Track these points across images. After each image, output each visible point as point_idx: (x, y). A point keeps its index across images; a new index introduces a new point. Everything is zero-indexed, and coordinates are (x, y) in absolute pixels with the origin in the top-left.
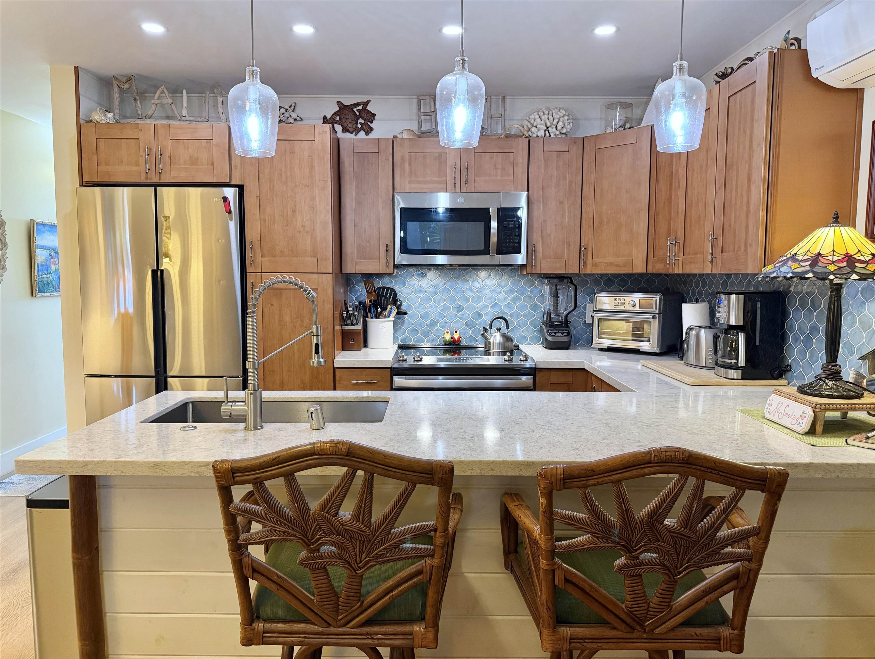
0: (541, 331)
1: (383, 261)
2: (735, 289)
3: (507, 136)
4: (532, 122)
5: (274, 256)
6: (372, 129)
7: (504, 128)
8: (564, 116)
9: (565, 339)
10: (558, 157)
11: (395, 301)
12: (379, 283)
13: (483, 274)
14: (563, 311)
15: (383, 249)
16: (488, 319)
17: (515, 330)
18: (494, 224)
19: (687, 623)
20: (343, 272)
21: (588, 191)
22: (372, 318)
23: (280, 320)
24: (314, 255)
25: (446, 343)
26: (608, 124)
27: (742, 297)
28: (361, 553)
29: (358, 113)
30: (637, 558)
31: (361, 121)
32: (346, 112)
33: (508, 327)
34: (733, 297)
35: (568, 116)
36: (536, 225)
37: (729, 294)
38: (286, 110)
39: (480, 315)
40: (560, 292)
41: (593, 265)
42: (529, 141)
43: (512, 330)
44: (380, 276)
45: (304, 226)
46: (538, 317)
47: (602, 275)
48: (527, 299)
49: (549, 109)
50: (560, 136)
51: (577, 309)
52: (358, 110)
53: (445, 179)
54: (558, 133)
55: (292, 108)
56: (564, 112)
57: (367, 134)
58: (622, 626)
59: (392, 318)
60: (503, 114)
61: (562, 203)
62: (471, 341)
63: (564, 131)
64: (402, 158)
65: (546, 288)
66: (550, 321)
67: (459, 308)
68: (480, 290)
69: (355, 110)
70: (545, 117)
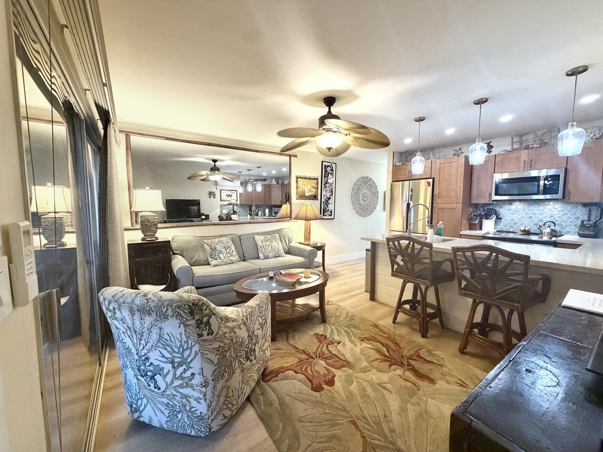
1: (487, 199)
5: (442, 198)
6: (491, 151)
9: (592, 233)
11: (496, 214)
12: (488, 207)
14: (593, 220)
15: (487, 194)
18: (542, 182)
20: (471, 202)
22: (484, 219)
23: (443, 218)
24: (456, 197)
25: (521, 231)
30: (481, 273)
31: (487, 149)
33: (555, 226)
36: (571, 181)
38: (457, 151)
40: (592, 211)
44: (488, 204)
45: (453, 188)
53: (519, 166)
55: (460, 150)
58: (481, 294)
59: (494, 220)
62: (533, 231)
64: (499, 161)
65: (586, 210)
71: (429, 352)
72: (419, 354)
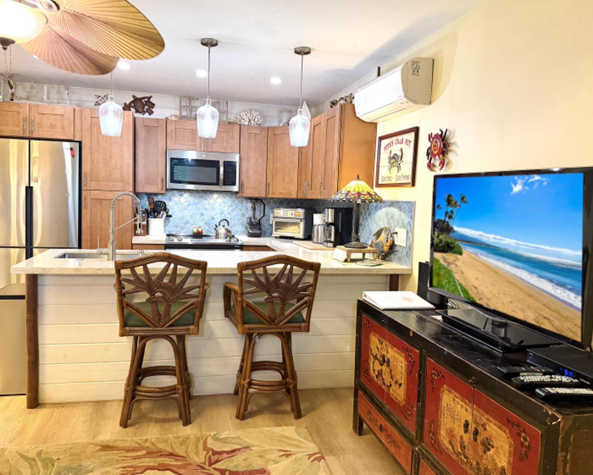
0: (246, 228)
1: (160, 186)
2: (331, 206)
3: (229, 123)
4: (242, 116)
5: (98, 181)
6: (152, 112)
7: (227, 118)
8: (258, 115)
9: (259, 232)
10: (255, 136)
11: (165, 209)
12: (156, 199)
13: (215, 196)
14: (258, 217)
15: (160, 180)
16: (218, 221)
17: (233, 227)
18: (222, 169)
19: (288, 322)
20: (137, 191)
21: (270, 155)
22: (152, 218)
23: (101, 217)
24: (122, 181)
25: (194, 233)
26: (280, 122)
27: (333, 210)
28: (171, 296)
29: (144, 103)
30: (271, 295)
31: (146, 107)
32: (138, 101)
33: (228, 225)
34: (330, 210)
35: (260, 115)
36: (244, 171)
37: (328, 208)
38: (103, 98)
39: (213, 218)
40: (257, 207)
41: (273, 193)
42: (240, 127)
43: (231, 227)
44: (156, 194)
45: (116, 166)
46: (245, 220)
47: (278, 199)
48: (239, 210)
49: (251, 111)
50: (256, 126)
51: (265, 216)
52: (145, 101)
53: (195, 143)
54: (255, 124)
55: (106, 97)
56: (258, 113)
57: (150, 114)
58: (267, 323)
59: (163, 218)
60: (226, 110)
61: (257, 160)
62: (208, 233)
63: (258, 123)
64: (172, 131)
65: (250, 205)
66: (251, 222)
67: (202, 214)
68: (213, 204)
69: (143, 101)
70: (248, 115)
71: (216, 439)
72: (213, 450)
